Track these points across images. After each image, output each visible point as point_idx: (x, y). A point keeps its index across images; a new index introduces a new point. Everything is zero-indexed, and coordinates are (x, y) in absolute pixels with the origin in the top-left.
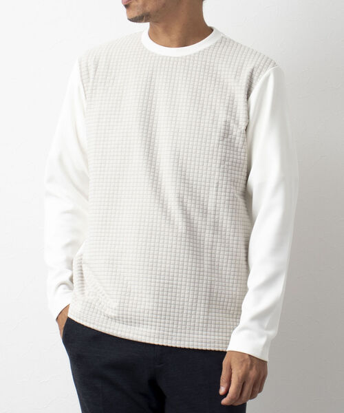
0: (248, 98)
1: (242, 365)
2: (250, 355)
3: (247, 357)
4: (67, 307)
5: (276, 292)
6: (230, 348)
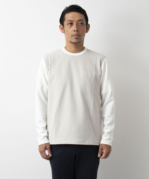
0: (101, 67)
2: (109, 145)
6: (101, 143)
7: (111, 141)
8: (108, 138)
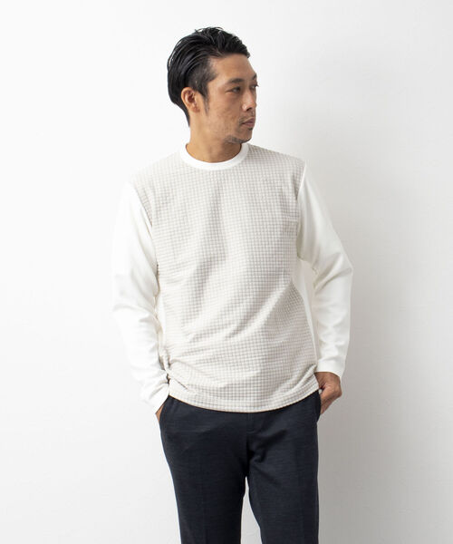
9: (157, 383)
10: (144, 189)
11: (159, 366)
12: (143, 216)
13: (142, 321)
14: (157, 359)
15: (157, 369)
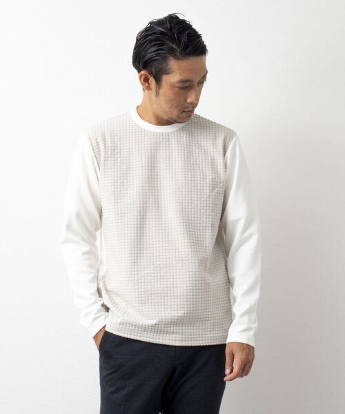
1: (243, 352)
2: (247, 345)
3: (245, 346)
4: (105, 327)
5: (254, 297)
6: (228, 341)
7: (252, 332)
8: (244, 327)
9: (96, 311)
10: (96, 139)
11: (97, 294)
12: (93, 162)
13: (85, 253)
14: (96, 288)
15: (96, 297)
